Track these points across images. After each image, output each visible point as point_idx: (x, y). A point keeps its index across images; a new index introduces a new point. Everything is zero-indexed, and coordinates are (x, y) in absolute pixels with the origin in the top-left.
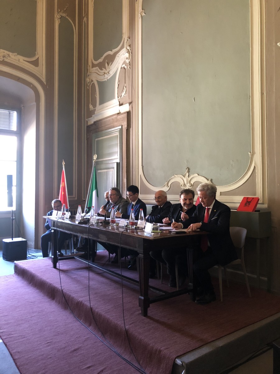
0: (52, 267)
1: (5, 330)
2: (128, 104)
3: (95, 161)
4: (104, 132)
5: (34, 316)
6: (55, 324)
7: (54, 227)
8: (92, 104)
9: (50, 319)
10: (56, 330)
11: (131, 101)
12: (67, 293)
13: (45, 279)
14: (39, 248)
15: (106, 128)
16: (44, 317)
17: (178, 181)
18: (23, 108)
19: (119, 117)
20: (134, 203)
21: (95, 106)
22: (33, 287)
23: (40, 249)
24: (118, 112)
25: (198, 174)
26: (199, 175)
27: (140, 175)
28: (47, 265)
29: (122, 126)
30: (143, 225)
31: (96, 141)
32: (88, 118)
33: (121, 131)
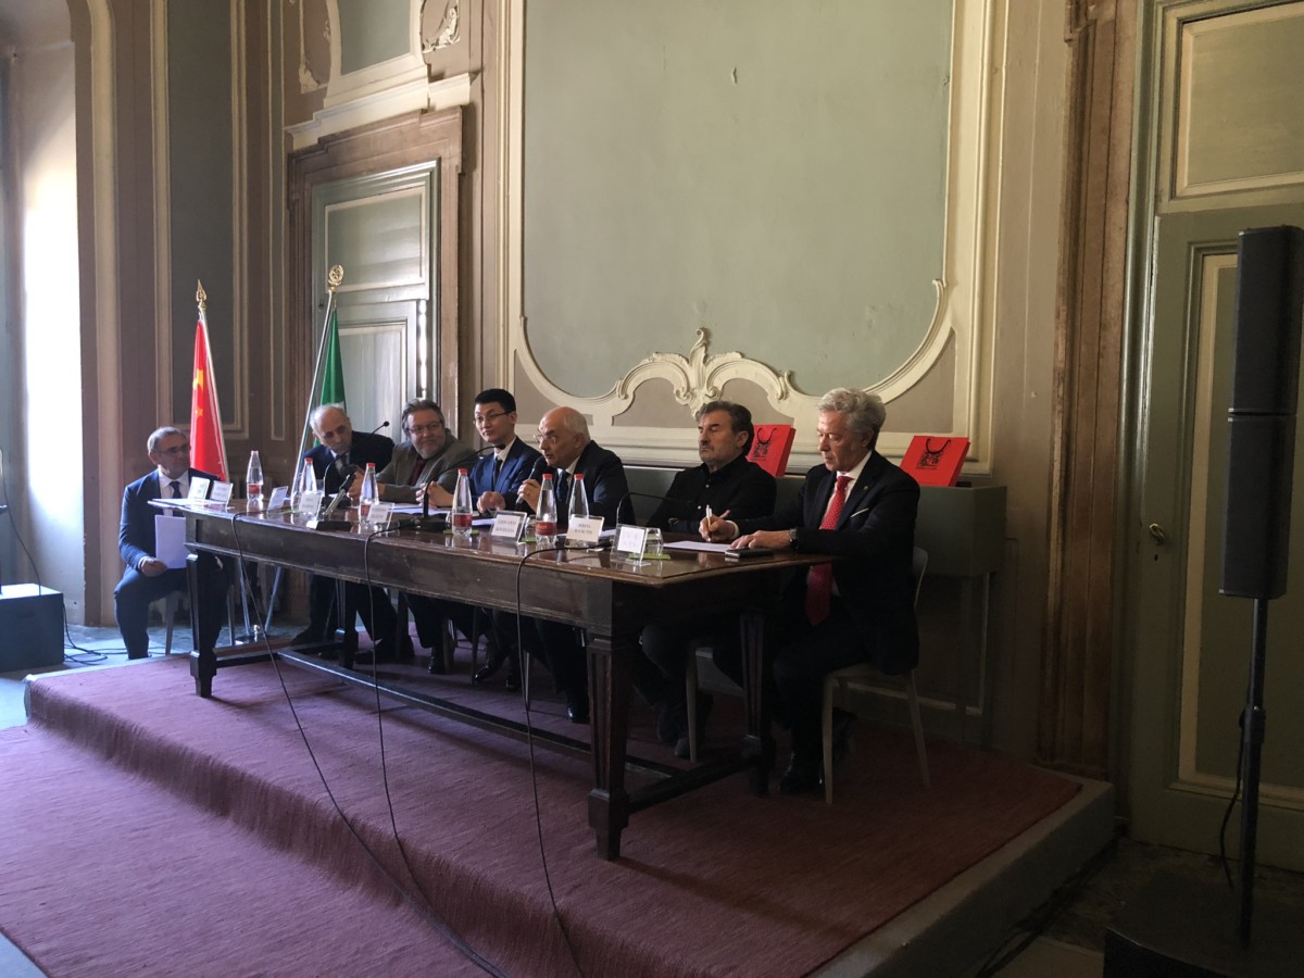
0: (194, 691)
1: (54, 944)
2: (467, 74)
3: (334, 293)
4: (361, 180)
5: (161, 882)
6: (256, 905)
7: (198, 541)
8: (308, 68)
9: (230, 889)
10: (267, 928)
11: (477, 65)
12: (288, 788)
13: (179, 738)
14: (102, 621)
15: (371, 167)
16: (201, 885)
17: (663, 376)
18: (13, 60)
19: (429, 124)
20: (500, 455)
21: (322, 75)
22: (125, 770)
23: (109, 625)
24: (424, 105)
25: (744, 352)
26: (747, 355)
27: (515, 351)
28: (170, 686)
29: (439, 161)
30: (591, 532)
31: (330, 213)
32: (290, 122)
33: (435, 178)
